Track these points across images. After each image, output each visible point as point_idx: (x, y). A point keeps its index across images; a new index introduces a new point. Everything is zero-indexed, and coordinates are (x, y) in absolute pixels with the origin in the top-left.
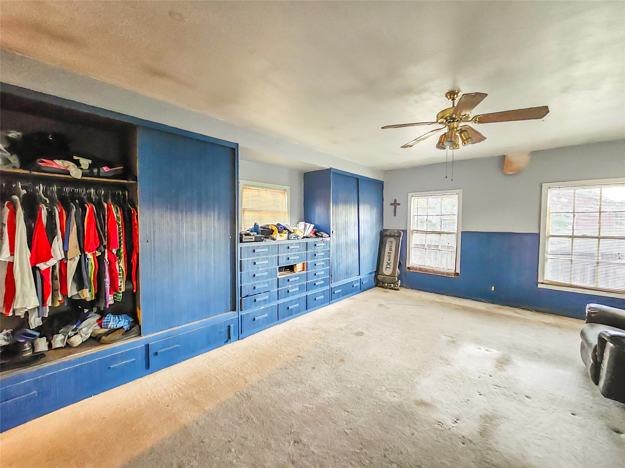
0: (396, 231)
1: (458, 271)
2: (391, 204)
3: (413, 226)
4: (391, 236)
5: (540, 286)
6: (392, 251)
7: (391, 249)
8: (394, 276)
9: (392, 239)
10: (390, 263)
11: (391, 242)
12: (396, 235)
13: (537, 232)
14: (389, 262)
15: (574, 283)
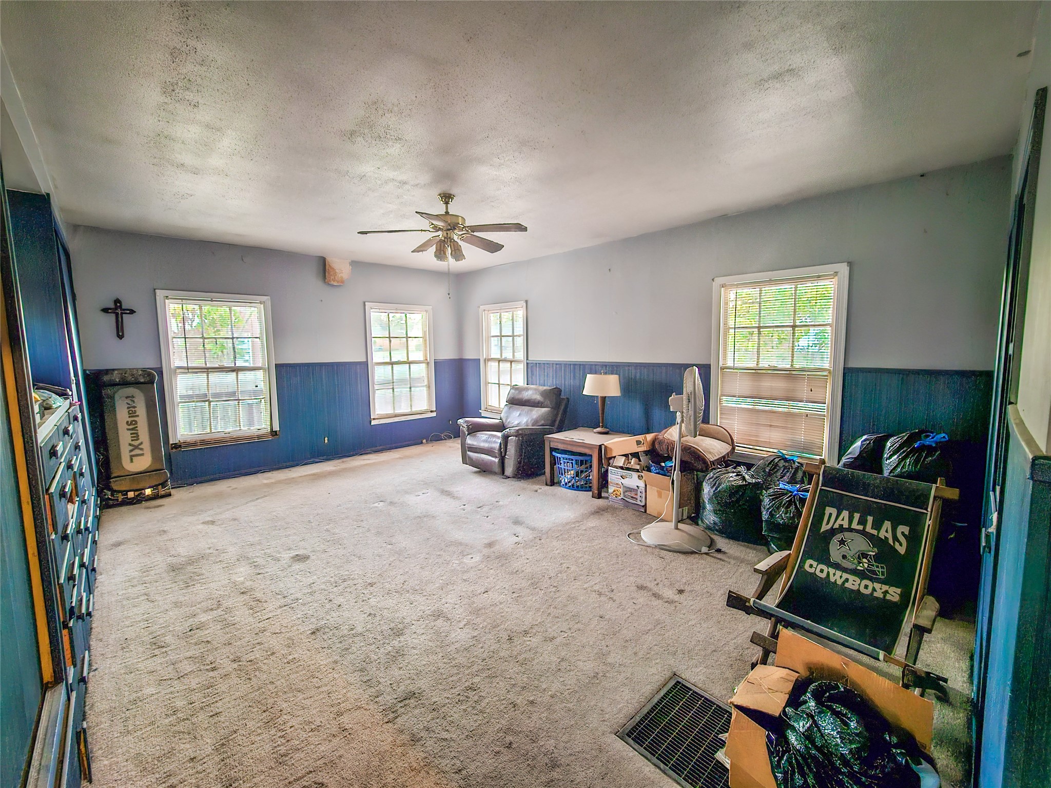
0: (140, 372)
1: (276, 427)
2: (105, 310)
3: (176, 358)
4: (125, 383)
5: (373, 423)
6: (138, 416)
7: (132, 413)
8: (161, 468)
9: (130, 391)
10: (141, 443)
11: (131, 397)
12: (142, 380)
13: (364, 360)
14: (136, 443)
15: (398, 411)
